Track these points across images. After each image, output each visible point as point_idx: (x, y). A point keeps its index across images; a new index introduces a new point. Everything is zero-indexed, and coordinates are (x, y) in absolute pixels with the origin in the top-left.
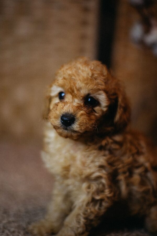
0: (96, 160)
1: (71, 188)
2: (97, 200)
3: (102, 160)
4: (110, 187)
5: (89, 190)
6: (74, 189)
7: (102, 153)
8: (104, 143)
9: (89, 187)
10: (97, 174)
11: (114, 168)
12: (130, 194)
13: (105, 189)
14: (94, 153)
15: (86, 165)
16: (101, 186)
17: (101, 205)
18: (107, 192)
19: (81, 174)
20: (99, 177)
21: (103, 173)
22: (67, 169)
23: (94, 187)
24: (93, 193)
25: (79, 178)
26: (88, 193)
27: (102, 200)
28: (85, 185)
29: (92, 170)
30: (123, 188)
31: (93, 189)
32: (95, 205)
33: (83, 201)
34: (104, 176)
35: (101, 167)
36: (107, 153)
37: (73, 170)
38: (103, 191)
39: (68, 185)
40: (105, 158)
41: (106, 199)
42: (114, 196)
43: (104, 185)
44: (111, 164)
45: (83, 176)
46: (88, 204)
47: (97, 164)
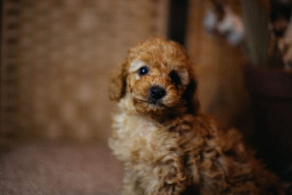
0: (167, 142)
1: (141, 173)
2: (170, 185)
3: (172, 142)
4: (182, 171)
5: (160, 175)
6: (145, 175)
7: (173, 134)
8: (174, 124)
9: (160, 172)
10: (168, 157)
11: (185, 150)
12: (202, 179)
13: (177, 173)
14: (165, 135)
15: (157, 148)
16: (173, 170)
17: (174, 190)
18: (179, 175)
19: (152, 158)
20: (171, 161)
21: (174, 156)
22: (136, 153)
23: (166, 170)
24: (165, 178)
25: (150, 163)
26: (160, 177)
27: (174, 185)
28: (156, 170)
29: (163, 154)
30: (195, 173)
31: (165, 173)
32: (167, 190)
33: (156, 187)
34: (176, 159)
35: (173, 150)
36: (177, 134)
37: (142, 154)
38: (175, 176)
39: (138, 171)
40: (176, 140)
41: (179, 183)
42: (187, 180)
43: (176, 169)
44: (182, 146)
45: (155, 160)
46: (160, 189)
47: (168, 146)
